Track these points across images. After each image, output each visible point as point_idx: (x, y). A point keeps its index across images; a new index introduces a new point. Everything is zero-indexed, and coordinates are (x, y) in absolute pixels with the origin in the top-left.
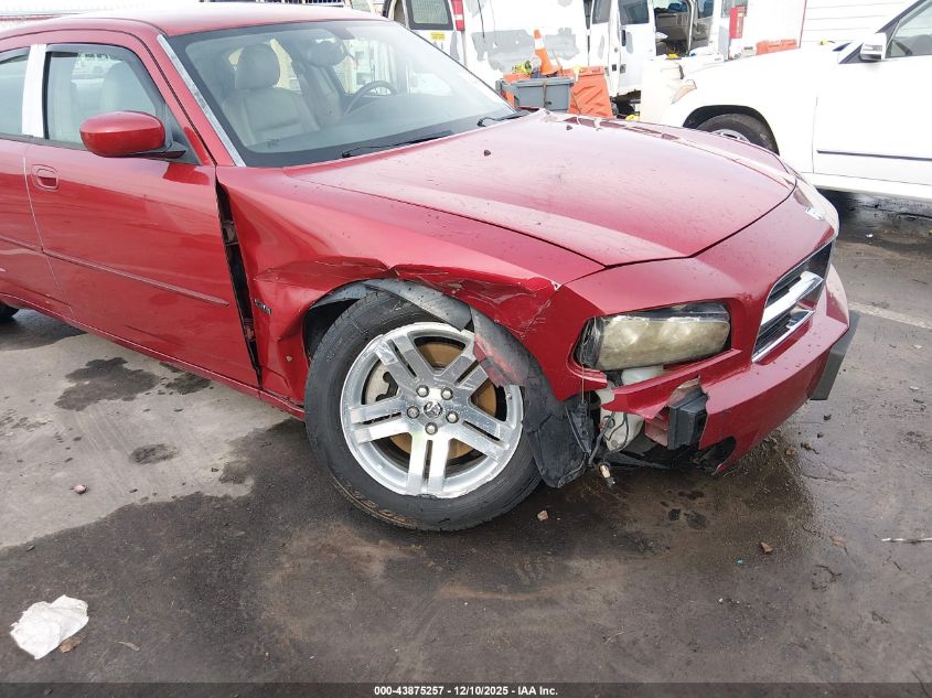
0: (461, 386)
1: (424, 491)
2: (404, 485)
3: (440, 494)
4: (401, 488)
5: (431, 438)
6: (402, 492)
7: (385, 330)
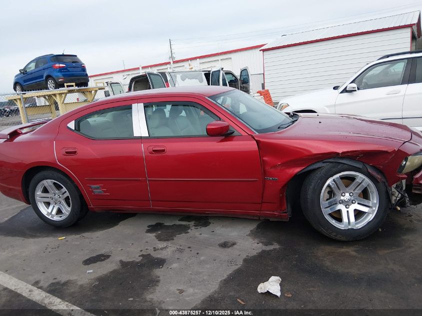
0: (356, 191)
1: (350, 227)
2: (343, 226)
3: (355, 228)
4: (342, 227)
5: (348, 210)
6: (343, 229)
7: (332, 176)
